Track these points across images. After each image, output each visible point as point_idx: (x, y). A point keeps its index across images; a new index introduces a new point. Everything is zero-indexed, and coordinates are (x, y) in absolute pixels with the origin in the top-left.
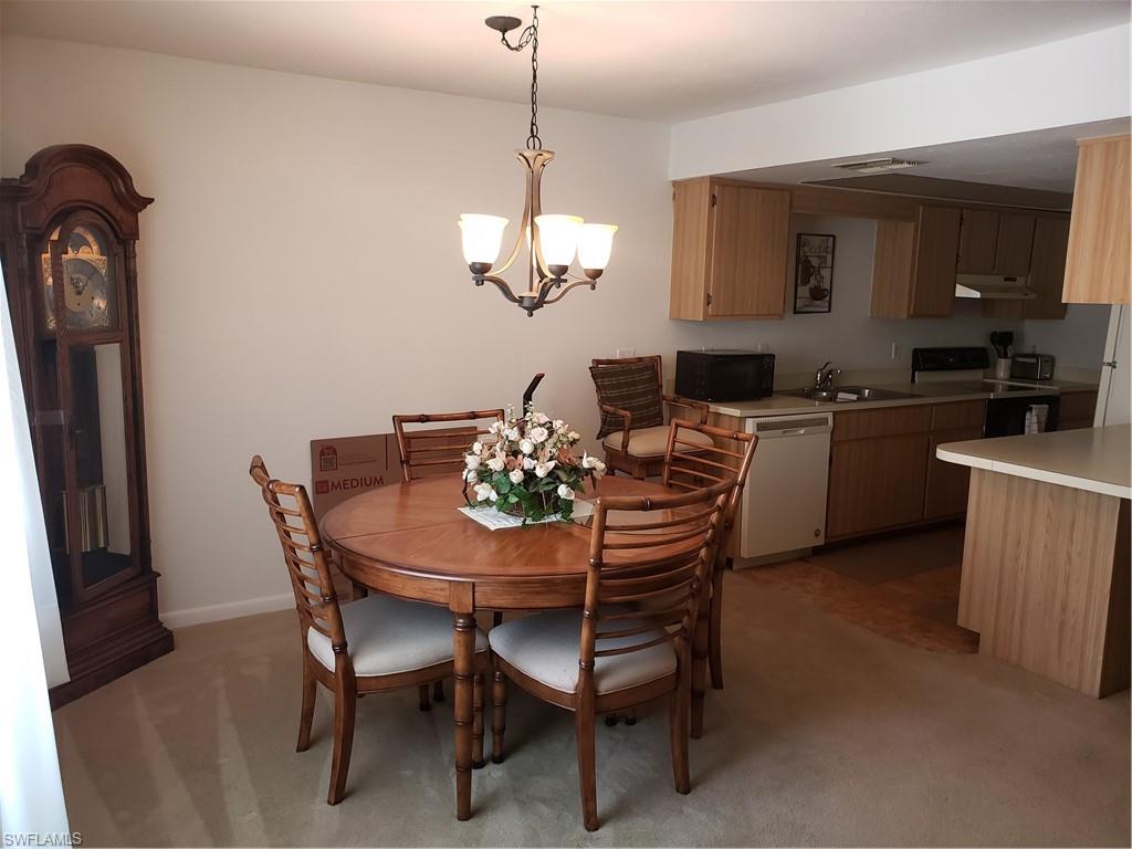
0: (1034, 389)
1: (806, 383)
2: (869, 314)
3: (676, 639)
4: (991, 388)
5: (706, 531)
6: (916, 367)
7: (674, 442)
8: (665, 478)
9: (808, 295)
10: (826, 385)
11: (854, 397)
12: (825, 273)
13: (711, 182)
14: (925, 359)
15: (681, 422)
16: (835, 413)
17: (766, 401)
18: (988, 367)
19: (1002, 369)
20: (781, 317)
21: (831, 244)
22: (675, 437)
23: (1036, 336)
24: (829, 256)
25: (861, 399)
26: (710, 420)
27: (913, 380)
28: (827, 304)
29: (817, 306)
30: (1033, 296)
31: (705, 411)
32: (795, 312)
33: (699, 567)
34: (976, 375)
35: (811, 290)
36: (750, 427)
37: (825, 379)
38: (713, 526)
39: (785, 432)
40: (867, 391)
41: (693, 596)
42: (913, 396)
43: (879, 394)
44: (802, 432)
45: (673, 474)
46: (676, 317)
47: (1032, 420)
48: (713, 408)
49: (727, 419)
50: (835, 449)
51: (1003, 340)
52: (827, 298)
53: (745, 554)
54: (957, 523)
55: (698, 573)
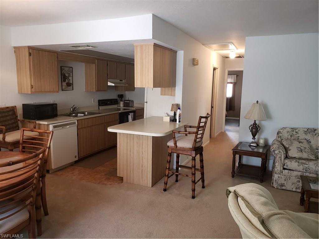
0: (130, 109)
1: (68, 112)
2: (85, 90)
3: (29, 206)
4: (119, 109)
5: (36, 167)
6: (99, 105)
7: (23, 136)
8: (21, 149)
9: (66, 85)
10: (74, 112)
11: (83, 115)
12: (70, 78)
13: (28, 48)
14: (102, 103)
15: (25, 129)
16: (77, 120)
17: (56, 118)
18: (118, 104)
19: (122, 104)
20: (58, 92)
21: (71, 70)
22: (23, 134)
23: (129, 95)
24: (71, 73)
25: (85, 115)
26: (37, 127)
27: (99, 109)
28: (72, 88)
29: (69, 88)
30: (127, 85)
31: (35, 123)
32: (62, 90)
33: (35, 180)
34: (115, 106)
35: (67, 84)
36: (51, 128)
37: (74, 110)
38: (39, 165)
39: (62, 128)
40: (86, 113)
41: (33, 190)
42: (100, 113)
43: (90, 114)
44: (68, 127)
45: (24, 148)
46: (20, 92)
47: (130, 117)
48: (38, 122)
49: (43, 125)
50: (78, 131)
51: (121, 96)
52: (72, 86)
53: (53, 167)
54: (115, 147)
55: (34, 182)
